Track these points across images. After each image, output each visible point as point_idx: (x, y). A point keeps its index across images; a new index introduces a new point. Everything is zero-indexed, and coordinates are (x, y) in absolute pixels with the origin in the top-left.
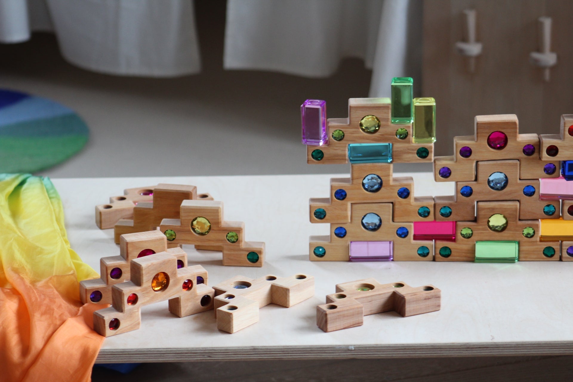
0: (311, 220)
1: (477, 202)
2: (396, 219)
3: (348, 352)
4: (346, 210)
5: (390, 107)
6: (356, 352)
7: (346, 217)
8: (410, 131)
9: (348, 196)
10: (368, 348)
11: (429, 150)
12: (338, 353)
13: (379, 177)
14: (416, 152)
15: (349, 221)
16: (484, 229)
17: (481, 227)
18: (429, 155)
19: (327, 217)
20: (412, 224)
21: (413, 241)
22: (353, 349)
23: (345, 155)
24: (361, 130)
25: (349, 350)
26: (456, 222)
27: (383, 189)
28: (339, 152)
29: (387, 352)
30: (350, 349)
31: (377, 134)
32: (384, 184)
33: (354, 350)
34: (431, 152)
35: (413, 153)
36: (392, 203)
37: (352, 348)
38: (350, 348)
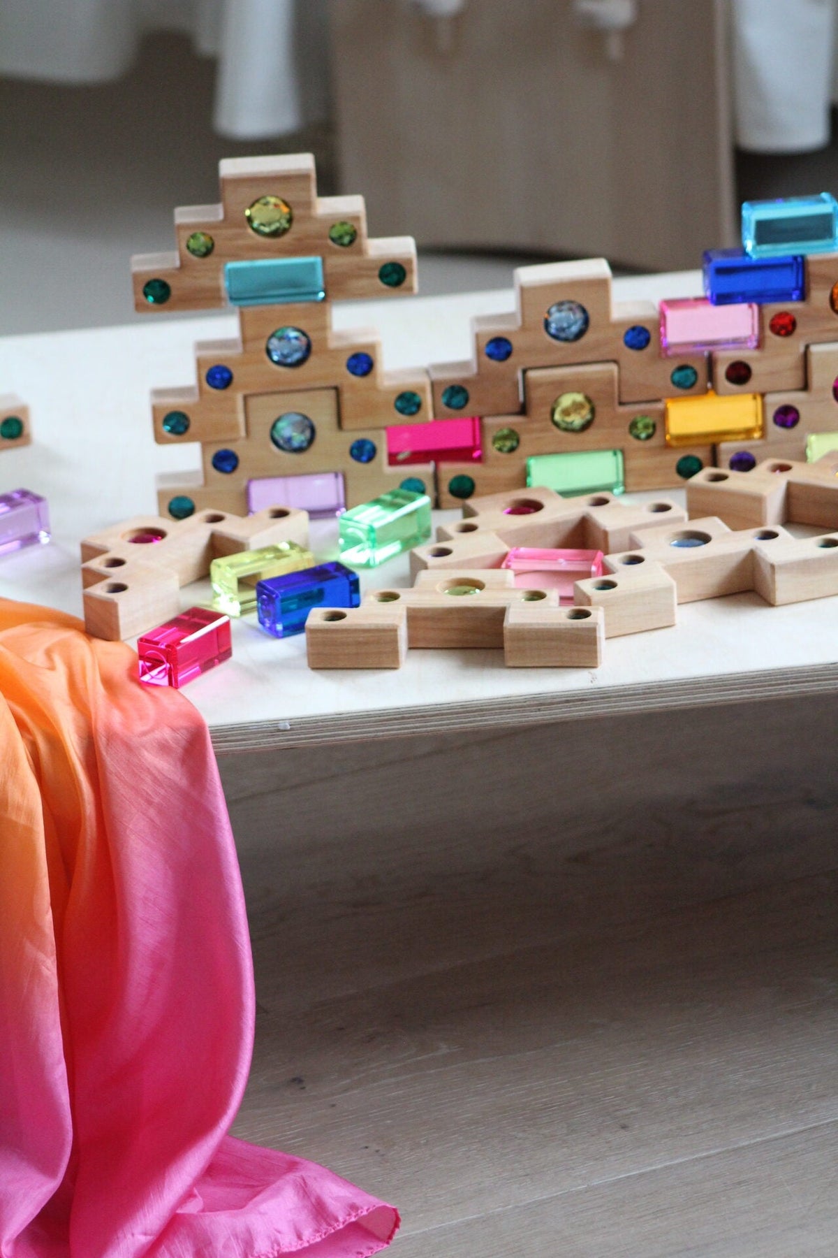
0: (159, 439)
1: (524, 372)
2: (347, 424)
3: (278, 736)
4: (234, 411)
5: (313, 175)
6: (297, 734)
7: (234, 427)
8: (360, 228)
9: (236, 380)
10: (320, 724)
11: (406, 267)
12: (256, 739)
13: (304, 334)
14: (377, 273)
15: (243, 433)
16: (542, 430)
17: (536, 426)
18: (407, 279)
19: (192, 429)
20: (384, 434)
21: (389, 470)
22: (289, 727)
23: (218, 289)
24: (250, 231)
25: (279, 730)
26: (481, 418)
27: (313, 361)
28: (205, 282)
29: (363, 727)
30: (281, 728)
31: (286, 239)
32: (314, 348)
33: (291, 730)
34: (411, 271)
35: (368, 276)
36: (337, 389)
37: (286, 726)
38: (281, 726)
